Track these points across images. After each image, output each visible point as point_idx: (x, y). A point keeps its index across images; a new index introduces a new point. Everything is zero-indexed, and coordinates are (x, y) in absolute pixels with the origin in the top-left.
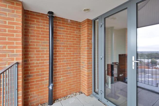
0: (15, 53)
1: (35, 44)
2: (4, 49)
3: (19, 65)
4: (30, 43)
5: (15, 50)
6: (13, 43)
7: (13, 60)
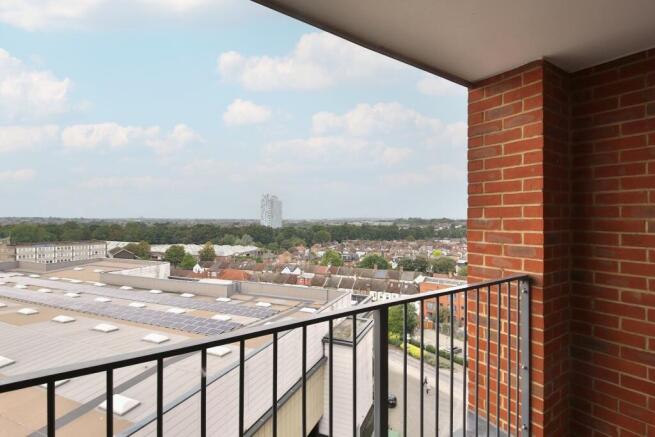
0: (522, 245)
1: (620, 206)
2: (496, 231)
3: (534, 287)
4: (594, 204)
5: (523, 233)
6: (517, 212)
7: (517, 265)
